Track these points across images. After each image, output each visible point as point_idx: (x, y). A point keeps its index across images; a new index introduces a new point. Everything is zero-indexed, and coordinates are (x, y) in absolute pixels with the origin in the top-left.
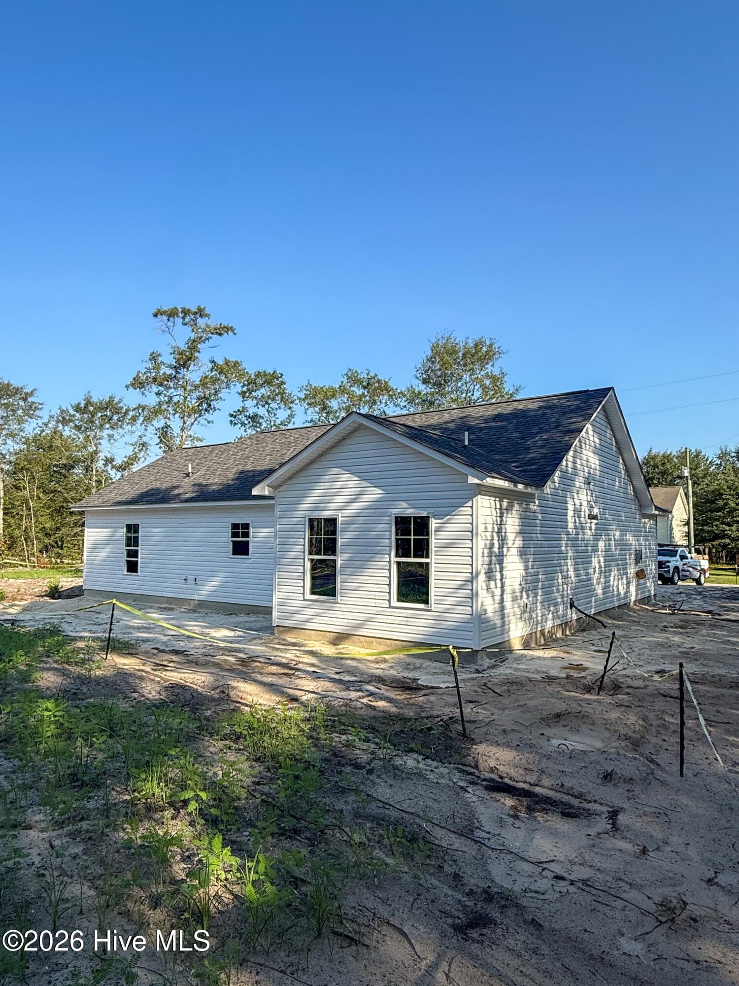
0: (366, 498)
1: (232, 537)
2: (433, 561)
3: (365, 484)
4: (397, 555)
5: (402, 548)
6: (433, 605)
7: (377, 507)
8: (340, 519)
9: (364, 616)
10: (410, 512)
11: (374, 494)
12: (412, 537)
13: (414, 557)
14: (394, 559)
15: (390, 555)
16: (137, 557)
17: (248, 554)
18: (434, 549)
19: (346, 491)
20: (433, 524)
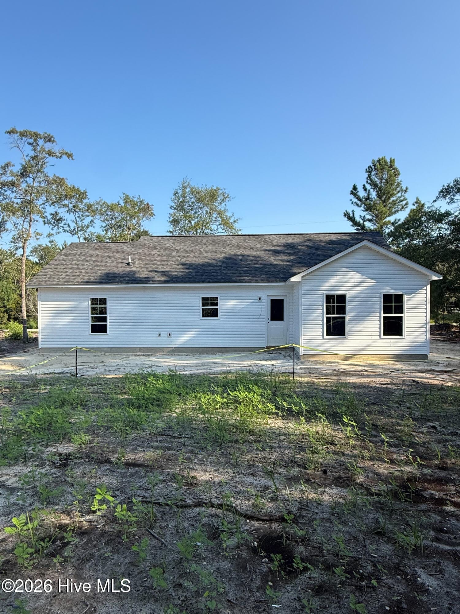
0: (365, 284)
1: (202, 306)
2: (406, 315)
3: (364, 277)
4: (384, 313)
5: (387, 310)
6: (406, 336)
7: (371, 289)
8: (348, 295)
9: (365, 345)
10: (392, 292)
11: (370, 282)
12: (393, 304)
13: (394, 314)
14: (383, 315)
15: (380, 313)
16: (106, 322)
17: (217, 316)
18: (406, 310)
19: (353, 281)
20: (405, 298)
